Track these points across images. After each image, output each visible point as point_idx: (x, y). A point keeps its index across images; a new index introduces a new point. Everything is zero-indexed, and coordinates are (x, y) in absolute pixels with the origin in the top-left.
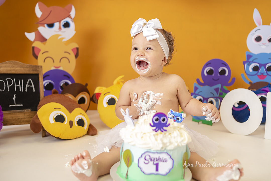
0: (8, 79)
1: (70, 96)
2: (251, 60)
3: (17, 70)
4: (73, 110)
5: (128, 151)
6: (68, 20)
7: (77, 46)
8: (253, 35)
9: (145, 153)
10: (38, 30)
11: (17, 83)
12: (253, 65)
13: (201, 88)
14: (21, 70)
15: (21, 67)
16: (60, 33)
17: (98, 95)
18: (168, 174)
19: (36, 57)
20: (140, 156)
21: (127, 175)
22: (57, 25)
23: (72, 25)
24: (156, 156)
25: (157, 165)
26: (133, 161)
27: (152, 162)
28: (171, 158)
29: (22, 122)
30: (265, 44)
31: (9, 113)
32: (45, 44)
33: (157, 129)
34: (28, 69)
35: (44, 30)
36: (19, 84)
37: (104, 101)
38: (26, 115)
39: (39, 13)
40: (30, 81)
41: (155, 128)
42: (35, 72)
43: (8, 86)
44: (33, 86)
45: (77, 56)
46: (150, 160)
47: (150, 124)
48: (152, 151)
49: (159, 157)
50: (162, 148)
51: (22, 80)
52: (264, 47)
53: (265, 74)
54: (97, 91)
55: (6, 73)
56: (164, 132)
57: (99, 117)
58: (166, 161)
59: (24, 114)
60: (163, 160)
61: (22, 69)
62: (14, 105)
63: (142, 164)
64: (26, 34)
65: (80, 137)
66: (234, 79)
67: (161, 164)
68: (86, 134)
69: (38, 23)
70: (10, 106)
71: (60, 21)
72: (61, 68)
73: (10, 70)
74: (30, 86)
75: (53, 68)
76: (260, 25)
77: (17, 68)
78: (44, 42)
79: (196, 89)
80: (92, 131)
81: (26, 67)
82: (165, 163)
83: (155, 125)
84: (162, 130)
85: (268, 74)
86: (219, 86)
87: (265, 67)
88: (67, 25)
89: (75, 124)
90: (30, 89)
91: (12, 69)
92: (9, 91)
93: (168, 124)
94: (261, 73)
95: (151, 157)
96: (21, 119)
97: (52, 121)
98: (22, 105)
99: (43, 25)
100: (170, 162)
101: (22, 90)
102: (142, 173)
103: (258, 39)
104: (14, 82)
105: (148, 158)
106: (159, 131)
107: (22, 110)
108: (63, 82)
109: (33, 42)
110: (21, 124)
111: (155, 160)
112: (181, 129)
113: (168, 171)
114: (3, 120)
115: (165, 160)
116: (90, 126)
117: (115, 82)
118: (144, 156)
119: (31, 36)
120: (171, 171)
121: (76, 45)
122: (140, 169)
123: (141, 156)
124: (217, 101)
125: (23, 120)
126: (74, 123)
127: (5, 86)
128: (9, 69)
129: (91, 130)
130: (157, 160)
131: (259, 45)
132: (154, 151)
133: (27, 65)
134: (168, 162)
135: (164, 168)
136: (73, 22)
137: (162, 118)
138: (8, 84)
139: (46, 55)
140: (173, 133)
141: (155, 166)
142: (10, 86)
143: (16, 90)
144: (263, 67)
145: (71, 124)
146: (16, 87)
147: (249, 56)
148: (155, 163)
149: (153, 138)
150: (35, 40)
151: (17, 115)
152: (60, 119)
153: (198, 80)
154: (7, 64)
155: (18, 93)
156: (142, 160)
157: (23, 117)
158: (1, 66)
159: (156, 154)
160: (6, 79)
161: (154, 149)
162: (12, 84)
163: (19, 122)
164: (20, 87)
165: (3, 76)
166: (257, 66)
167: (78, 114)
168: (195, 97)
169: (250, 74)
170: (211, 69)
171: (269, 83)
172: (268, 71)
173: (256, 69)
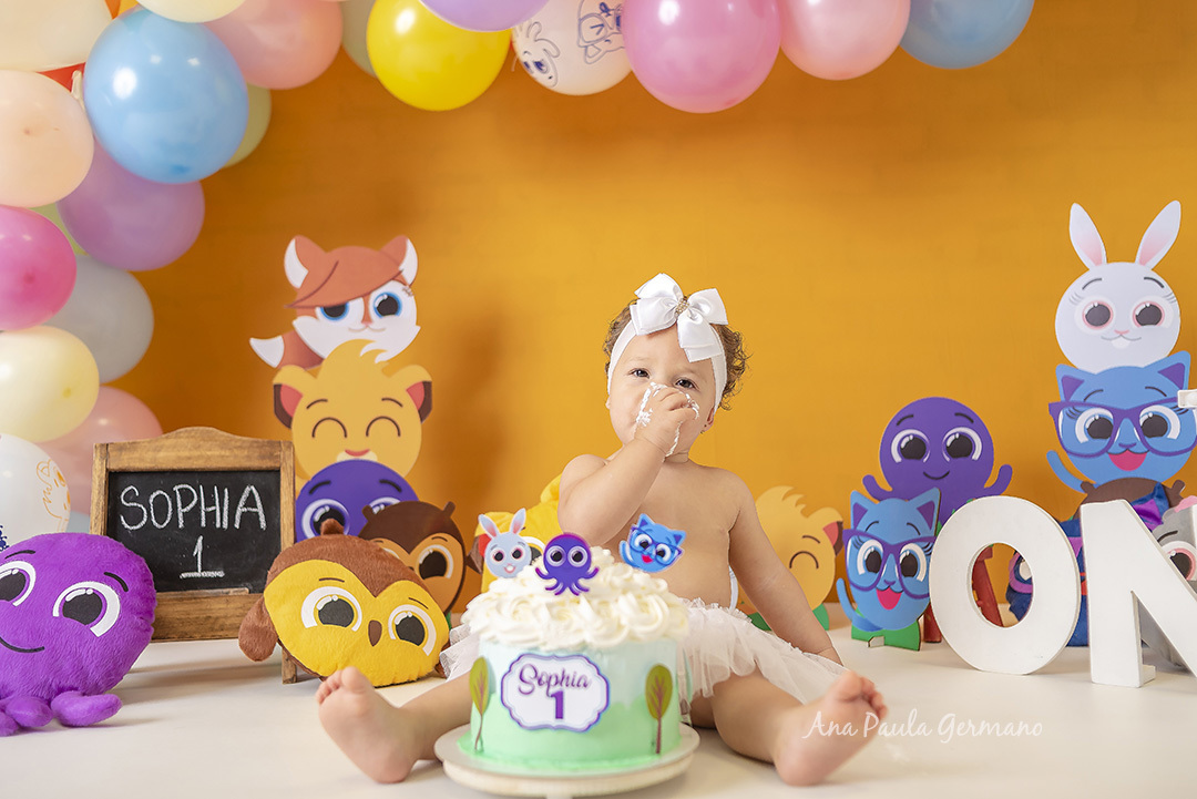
0: (181, 486)
1: (391, 548)
2: (1077, 396)
3: (209, 458)
4: (387, 586)
5: (482, 663)
6: (393, 288)
7: (428, 378)
8: (1076, 301)
9: (520, 658)
10: (292, 328)
11: (210, 502)
12: (1088, 416)
14: (223, 456)
15: (223, 446)
16: (366, 334)
18: (593, 728)
19: (287, 420)
20: (507, 669)
21: (479, 739)
22: (355, 308)
23: (408, 304)
24: (551, 668)
25: (559, 697)
26: (492, 691)
28: (599, 674)
29: (217, 630)
30: (1126, 332)
31: (177, 599)
32: (315, 375)
33: (560, 587)
34: (246, 453)
35: (314, 329)
36: (215, 505)
38: (232, 606)
39: (295, 272)
40: (251, 492)
41: (553, 582)
42: (267, 464)
43: (180, 512)
44: (260, 510)
45: (424, 411)
46: (535, 682)
47: (538, 570)
48: (543, 651)
49: (564, 672)
51: (226, 490)
52: (1121, 343)
53: (1140, 448)
55: (176, 466)
56: (582, 594)
58: (585, 685)
59: (228, 602)
60: (576, 683)
61: (228, 453)
62: (195, 575)
63: (512, 696)
64: (254, 342)
66: (1006, 472)
67: (570, 695)
69: (292, 306)
70: (184, 575)
71: (366, 296)
72: (371, 457)
73: (189, 458)
74: (250, 509)
75: (343, 457)
76: (1098, 262)
77: (210, 450)
78: (316, 368)
79: (859, 512)
81: (240, 447)
82: (582, 689)
83: (552, 572)
84: (575, 587)
85: (1150, 449)
86: (933, 495)
87: (1135, 421)
88: (389, 307)
89: (388, 633)
90: (250, 518)
91: (196, 453)
92: (181, 525)
93: (591, 570)
94: (1120, 445)
95: (539, 672)
96: (217, 618)
97: (310, 620)
98: (221, 574)
99: (310, 310)
100: (597, 686)
101: (225, 526)
102: (516, 724)
103: (1099, 316)
104: (199, 496)
105: (529, 674)
106: (568, 590)
107: (220, 590)
108: (378, 505)
109: (276, 371)
110: (213, 639)
111: (553, 681)
113: (591, 717)
114: (154, 619)
115: (582, 683)
118: (517, 669)
119: (270, 350)
120: (602, 716)
121: (421, 375)
122: (507, 712)
123: (510, 670)
124: (929, 553)
125: (221, 621)
126: (388, 630)
127: (170, 509)
128: (187, 454)
130: (558, 682)
131: (1103, 338)
132: (548, 652)
133: (244, 441)
134: (590, 688)
135: (582, 706)
136: (409, 294)
137: (573, 552)
138: (179, 505)
139: (320, 411)
140: (617, 601)
141: (553, 701)
142: (185, 510)
143: (203, 524)
144: (1126, 422)
145: (375, 631)
146: (206, 513)
147: (1071, 384)
148: (553, 690)
149: (544, 613)
150: (283, 363)
151: (203, 607)
152: (337, 613)
153: (869, 482)
154: (180, 438)
155: (211, 532)
156: (513, 682)
157: (222, 613)
158: (162, 447)
159: (553, 662)
160: (176, 488)
161: (548, 647)
162: (194, 502)
163: (210, 630)
164: (218, 514)
165: (166, 477)
166: (1102, 419)
167: (403, 601)
168: (858, 546)
169: (1079, 451)
170: (915, 437)
171: (1157, 482)
172: (1149, 437)
173: (1100, 429)
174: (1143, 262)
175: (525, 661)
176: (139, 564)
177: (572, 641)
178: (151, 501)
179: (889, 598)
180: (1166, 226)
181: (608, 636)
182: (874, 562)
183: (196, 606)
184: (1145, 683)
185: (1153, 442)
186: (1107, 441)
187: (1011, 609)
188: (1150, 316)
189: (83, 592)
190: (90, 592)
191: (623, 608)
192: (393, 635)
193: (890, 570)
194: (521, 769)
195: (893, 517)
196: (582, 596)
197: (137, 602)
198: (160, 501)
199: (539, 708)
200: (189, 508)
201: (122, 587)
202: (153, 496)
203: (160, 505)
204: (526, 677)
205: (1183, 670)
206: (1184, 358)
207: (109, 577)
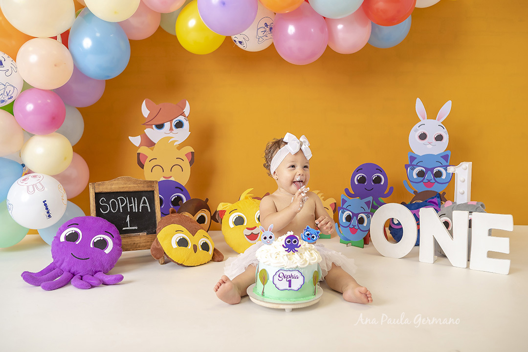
0: (120, 197)
2: (414, 163)
3: (130, 187)
5: (264, 270)
6: (181, 118)
7: (193, 151)
8: (416, 131)
11: (130, 203)
12: (417, 169)
13: (350, 200)
14: (134, 187)
15: (135, 183)
16: (171, 135)
17: (223, 212)
18: (299, 289)
19: (142, 166)
20: (275, 274)
21: (263, 292)
22: (167, 125)
23: (186, 124)
25: (290, 281)
26: (268, 279)
27: (286, 279)
28: (302, 275)
30: (432, 143)
31: (123, 237)
32: (152, 150)
34: (142, 185)
35: (152, 133)
36: (132, 204)
37: (229, 220)
38: (142, 239)
39: (145, 112)
40: (144, 199)
41: (287, 249)
42: (150, 189)
43: (121, 206)
44: (148, 205)
45: (191, 163)
46: (283, 277)
47: (283, 245)
48: (285, 269)
49: (291, 275)
51: (136, 199)
52: (429, 146)
53: (433, 181)
54: (220, 207)
55: (118, 191)
57: (223, 240)
58: (298, 278)
59: (140, 238)
60: (295, 277)
62: (128, 228)
63: (276, 281)
65: (205, 264)
66: (392, 189)
67: (293, 280)
68: (211, 260)
69: (144, 125)
70: (124, 229)
71: (171, 121)
72: (172, 179)
73: (123, 188)
74: (145, 205)
75: (162, 179)
76: (424, 119)
77: (130, 185)
79: (344, 201)
80: (217, 257)
81: (140, 183)
82: (296, 279)
83: (287, 246)
84: (294, 250)
85: (436, 181)
86: (370, 199)
87: (432, 173)
88: (179, 125)
89: (199, 249)
90: (144, 208)
92: (121, 211)
93: (298, 245)
94: (427, 180)
95: (284, 275)
96: (137, 243)
97: (175, 245)
98: (136, 228)
99: (150, 126)
100: (301, 278)
101: (136, 211)
102: (277, 289)
103: (423, 137)
104: (126, 201)
105: (281, 275)
106: (292, 251)
107: (137, 234)
108: (175, 196)
110: (136, 250)
111: (288, 277)
112: (312, 250)
113: (299, 286)
116: (215, 250)
117: (242, 197)
118: (278, 274)
119: (136, 140)
120: (302, 286)
121: (191, 150)
122: (275, 286)
124: (368, 217)
125: (139, 244)
126: (199, 247)
127: (117, 206)
128: (122, 186)
129: (216, 255)
130: (290, 277)
131: (424, 144)
133: (141, 181)
135: (296, 284)
136: (187, 120)
138: (120, 204)
139: (154, 163)
140: (304, 253)
143: (129, 210)
144: (429, 172)
145: (195, 248)
146: (130, 207)
147: (412, 158)
148: (288, 280)
149: (286, 258)
150: (140, 146)
151: (132, 239)
152: (183, 243)
153: (347, 190)
154: (119, 180)
155: (132, 213)
156: (277, 277)
157: (139, 242)
158: (113, 184)
159: (289, 272)
160: (118, 198)
161: (287, 268)
162: (125, 203)
163: (135, 247)
164: (134, 207)
165: (115, 194)
166: (422, 171)
167: (201, 237)
168: (343, 213)
169: (414, 181)
170: (362, 176)
171: (437, 192)
172: (436, 177)
173: (421, 174)
174: (438, 120)
175: (280, 271)
176: (114, 228)
177: (295, 266)
178: (110, 203)
179: (353, 231)
180: (446, 109)
181: (304, 264)
182: (349, 218)
183: (130, 240)
184: (435, 261)
185: (437, 179)
186: (422, 178)
187: (390, 233)
188: (439, 138)
189: (99, 239)
190: (102, 239)
191: (306, 255)
192: (201, 249)
193: (354, 222)
194: (279, 302)
195: (356, 204)
196: (296, 253)
197: (117, 241)
198: (113, 203)
199: (284, 284)
200: (123, 205)
201: (112, 236)
202: (111, 201)
203: (114, 204)
204: (280, 276)
205: (445, 256)
206: (449, 153)
207: (107, 233)
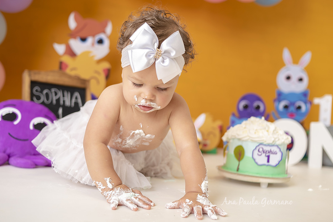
5: (240, 147)
9: (259, 145)
11: (63, 96)
12: (283, 103)
18: (277, 166)
20: (255, 148)
23: (107, 42)
24: (267, 148)
25: (268, 157)
27: (265, 154)
28: (280, 150)
34: (76, 81)
40: (77, 95)
42: (82, 86)
44: (80, 100)
46: (262, 152)
48: (265, 143)
49: (270, 150)
50: (273, 142)
58: (276, 154)
60: (274, 153)
63: (256, 156)
67: (272, 156)
92: (54, 104)
95: (264, 149)
100: (279, 154)
101: (69, 105)
102: (256, 164)
103: (288, 78)
104: (60, 94)
105: (261, 150)
111: (267, 152)
113: (277, 162)
115: (275, 153)
118: (258, 148)
120: (280, 162)
121: (108, 66)
122: (254, 161)
130: (269, 152)
135: (274, 159)
138: (54, 96)
141: (266, 158)
147: (280, 94)
148: (267, 154)
153: (233, 114)
155: (64, 106)
156: (256, 152)
161: (267, 142)
165: (50, 85)
173: (286, 107)
175: (261, 146)
178: (45, 93)
180: (307, 57)
185: (298, 111)
188: (301, 80)
198: (47, 94)
199: (262, 159)
200: (57, 98)
